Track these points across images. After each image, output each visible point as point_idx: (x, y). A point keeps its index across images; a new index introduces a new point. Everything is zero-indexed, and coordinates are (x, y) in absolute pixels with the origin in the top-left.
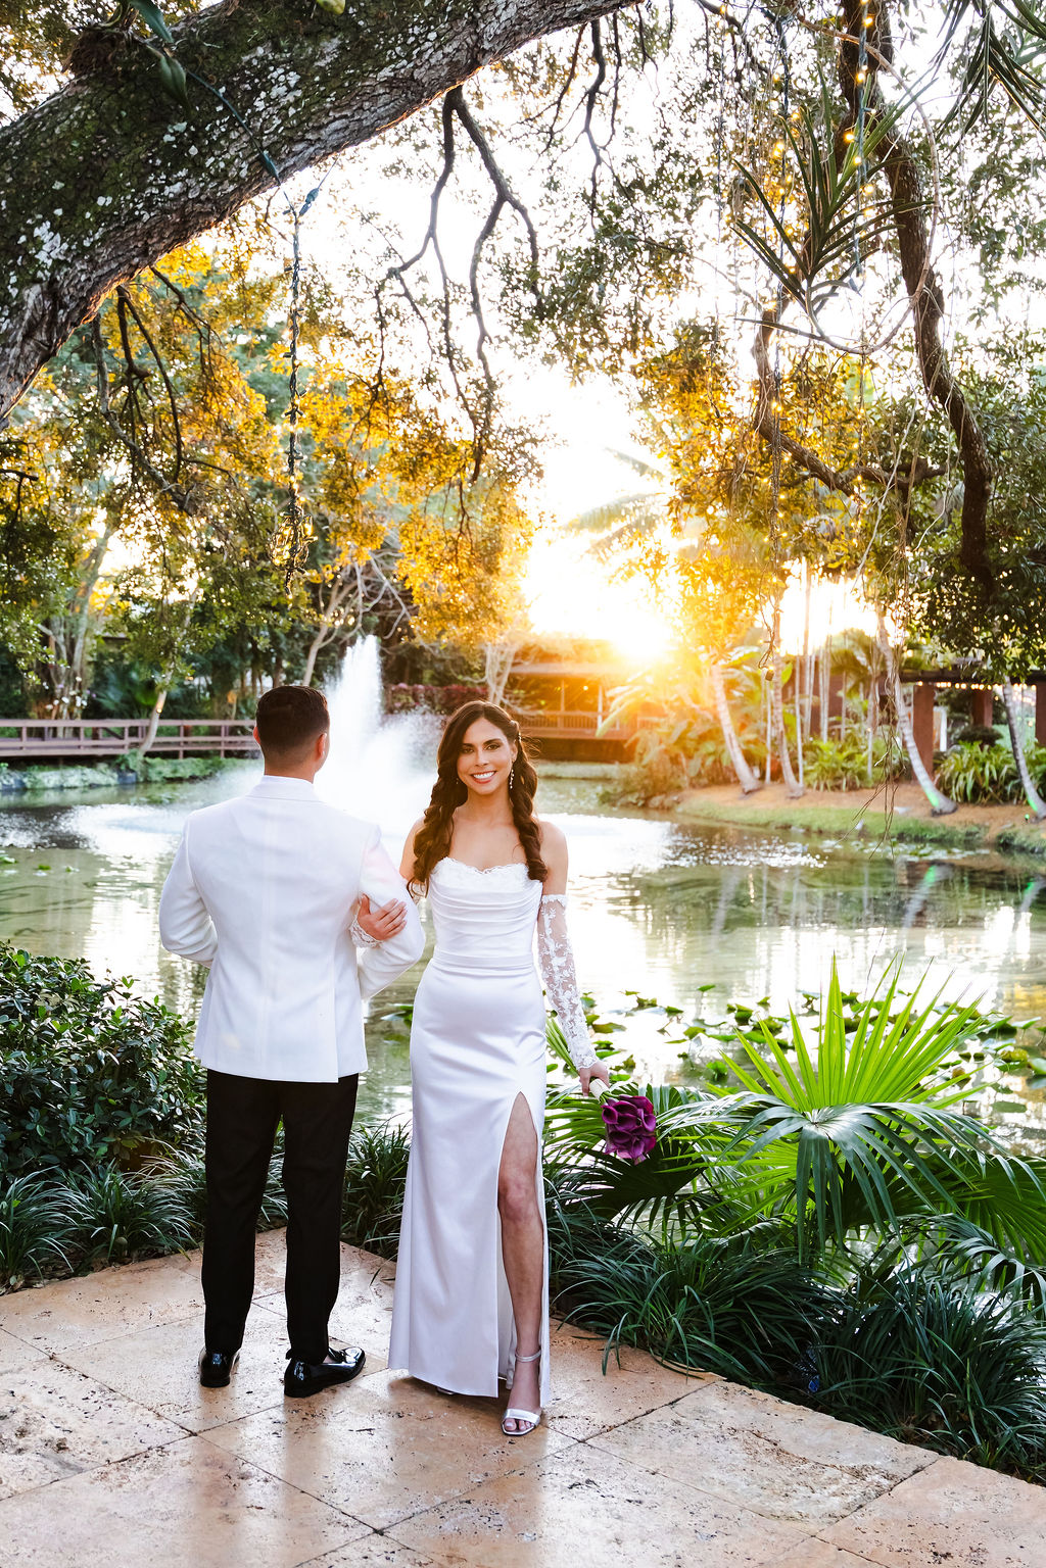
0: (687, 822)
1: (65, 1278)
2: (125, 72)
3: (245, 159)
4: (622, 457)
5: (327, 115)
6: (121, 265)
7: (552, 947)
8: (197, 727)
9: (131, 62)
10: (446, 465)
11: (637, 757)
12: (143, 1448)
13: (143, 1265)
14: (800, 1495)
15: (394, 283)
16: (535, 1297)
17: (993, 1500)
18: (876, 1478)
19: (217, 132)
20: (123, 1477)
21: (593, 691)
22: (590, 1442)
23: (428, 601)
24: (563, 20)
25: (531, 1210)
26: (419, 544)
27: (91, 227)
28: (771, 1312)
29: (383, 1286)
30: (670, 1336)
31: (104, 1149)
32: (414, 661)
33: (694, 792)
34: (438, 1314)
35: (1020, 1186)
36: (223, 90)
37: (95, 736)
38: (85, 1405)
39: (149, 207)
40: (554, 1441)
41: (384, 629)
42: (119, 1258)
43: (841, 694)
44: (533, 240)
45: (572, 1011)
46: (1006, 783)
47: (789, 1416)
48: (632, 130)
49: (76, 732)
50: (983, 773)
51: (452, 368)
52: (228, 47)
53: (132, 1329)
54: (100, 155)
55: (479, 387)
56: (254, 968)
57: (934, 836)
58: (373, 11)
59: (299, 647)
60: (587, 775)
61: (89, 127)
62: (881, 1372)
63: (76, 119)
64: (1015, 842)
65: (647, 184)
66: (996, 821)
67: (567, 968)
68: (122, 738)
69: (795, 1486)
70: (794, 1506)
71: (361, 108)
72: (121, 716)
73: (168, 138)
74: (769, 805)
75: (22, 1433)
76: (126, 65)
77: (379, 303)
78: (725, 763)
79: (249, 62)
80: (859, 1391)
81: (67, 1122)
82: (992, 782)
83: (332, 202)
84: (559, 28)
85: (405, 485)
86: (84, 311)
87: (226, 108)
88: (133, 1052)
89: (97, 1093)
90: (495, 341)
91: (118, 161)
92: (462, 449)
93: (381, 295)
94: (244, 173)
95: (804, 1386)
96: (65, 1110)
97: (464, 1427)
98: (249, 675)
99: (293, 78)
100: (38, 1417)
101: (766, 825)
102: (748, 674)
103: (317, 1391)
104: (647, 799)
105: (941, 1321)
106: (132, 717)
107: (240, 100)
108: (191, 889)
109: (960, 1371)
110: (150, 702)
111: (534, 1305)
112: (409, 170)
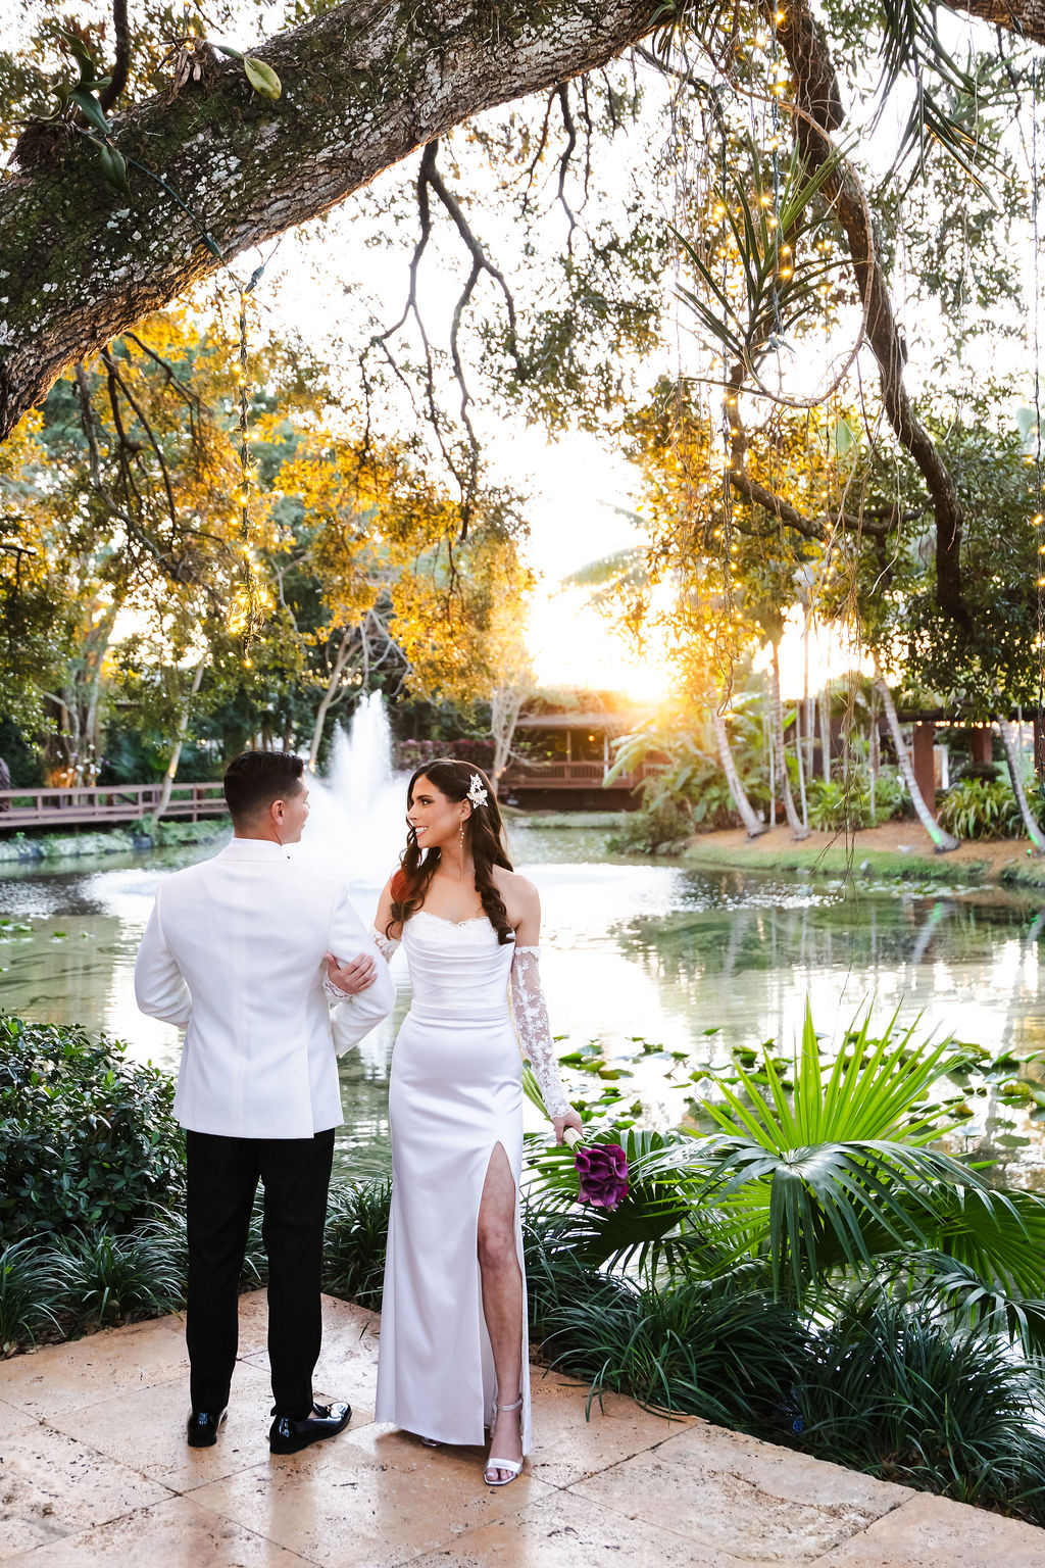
0: (695, 866)
1: (59, 1343)
2: (68, 163)
3: (189, 241)
4: (618, 511)
5: (269, 196)
6: (69, 348)
7: (525, 998)
8: (210, 791)
9: (74, 153)
10: (435, 525)
11: (644, 804)
12: (128, 1510)
13: (136, 1327)
14: (777, 1535)
15: (378, 349)
16: (515, 1346)
17: (968, 1535)
18: (853, 1516)
19: (160, 217)
20: (107, 1540)
21: (600, 741)
22: (571, 1489)
23: (422, 659)
24: (499, 96)
25: (510, 1258)
26: (411, 604)
27: (37, 313)
28: (752, 1353)
29: (373, 1340)
30: (653, 1382)
31: (98, 1213)
32: (421, 718)
33: (700, 837)
34: (423, 1364)
35: (1000, 1220)
36: (164, 176)
37: (110, 803)
38: (72, 1469)
39: (95, 291)
40: (536, 1489)
41: (391, 686)
42: (111, 1320)
43: (842, 736)
44: (510, 304)
45: (546, 1061)
46: (1008, 819)
47: (769, 1457)
48: (605, 194)
49: (91, 799)
50: (984, 810)
51: (437, 431)
52: (169, 135)
53: (123, 1391)
54: (44, 244)
55: (464, 449)
56: (227, 1028)
57: (938, 873)
58: (310, 95)
59: (308, 708)
60: (596, 824)
61: (34, 217)
62: (862, 1410)
63: (21, 209)
64: (1019, 877)
65: (622, 246)
66: (999, 856)
67: (540, 1018)
68: (135, 803)
69: (772, 1527)
70: (771, 1546)
71: (302, 188)
72: (135, 781)
73: (111, 224)
74: (774, 848)
75: (9, 1499)
76: (68, 156)
77: (364, 370)
78: (730, 808)
79: (190, 149)
80: (841, 1430)
81: (60, 1187)
82: (994, 818)
83: (315, 274)
84: (497, 104)
85: (397, 547)
86: (35, 394)
87: (168, 193)
88: (127, 1114)
89: (91, 1157)
90: (478, 403)
91: (62, 249)
92: (449, 509)
93: (364, 362)
94: (188, 255)
95: (787, 1426)
96: (60, 1176)
97: (448, 1477)
98: (259, 737)
99: (234, 162)
100: (26, 1483)
101: (773, 867)
102: (750, 718)
103: (303, 1447)
104: (655, 846)
105: (919, 1357)
106: (146, 782)
107: (182, 185)
108: (165, 952)
109: (938, 1406)
110: (163, 767)
111: (514, 1352)
112: (390, 241)
